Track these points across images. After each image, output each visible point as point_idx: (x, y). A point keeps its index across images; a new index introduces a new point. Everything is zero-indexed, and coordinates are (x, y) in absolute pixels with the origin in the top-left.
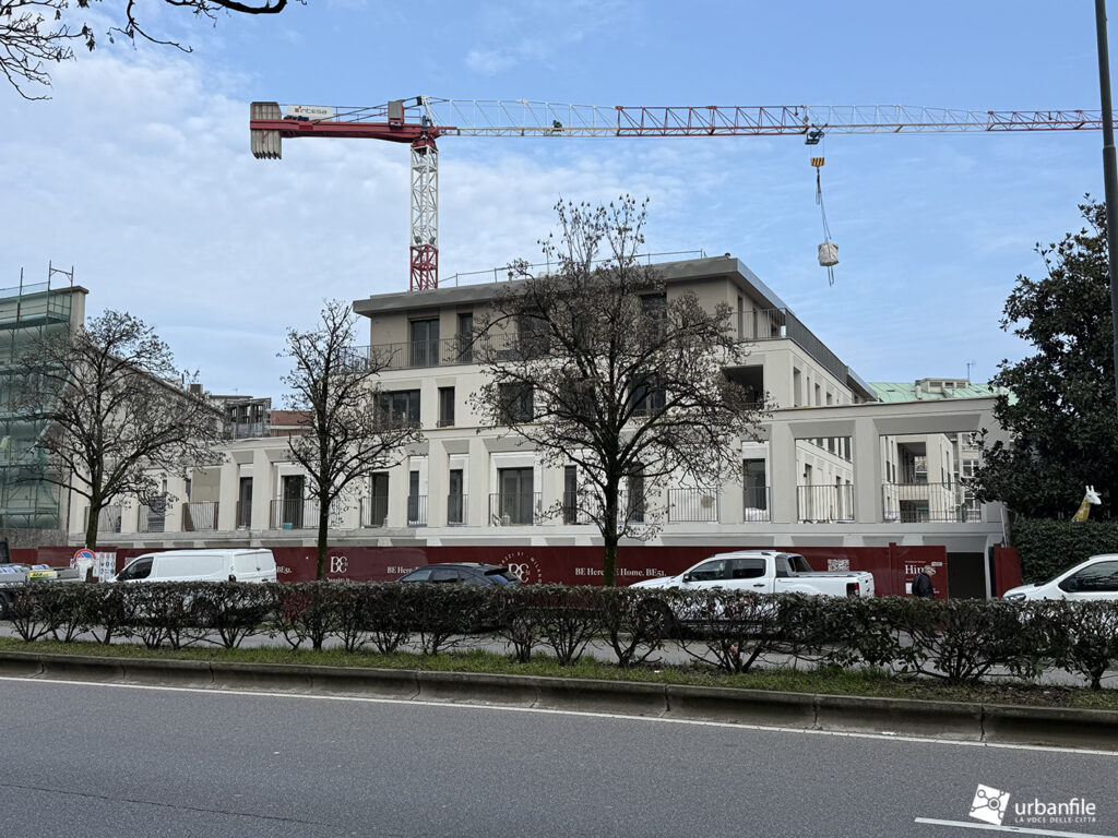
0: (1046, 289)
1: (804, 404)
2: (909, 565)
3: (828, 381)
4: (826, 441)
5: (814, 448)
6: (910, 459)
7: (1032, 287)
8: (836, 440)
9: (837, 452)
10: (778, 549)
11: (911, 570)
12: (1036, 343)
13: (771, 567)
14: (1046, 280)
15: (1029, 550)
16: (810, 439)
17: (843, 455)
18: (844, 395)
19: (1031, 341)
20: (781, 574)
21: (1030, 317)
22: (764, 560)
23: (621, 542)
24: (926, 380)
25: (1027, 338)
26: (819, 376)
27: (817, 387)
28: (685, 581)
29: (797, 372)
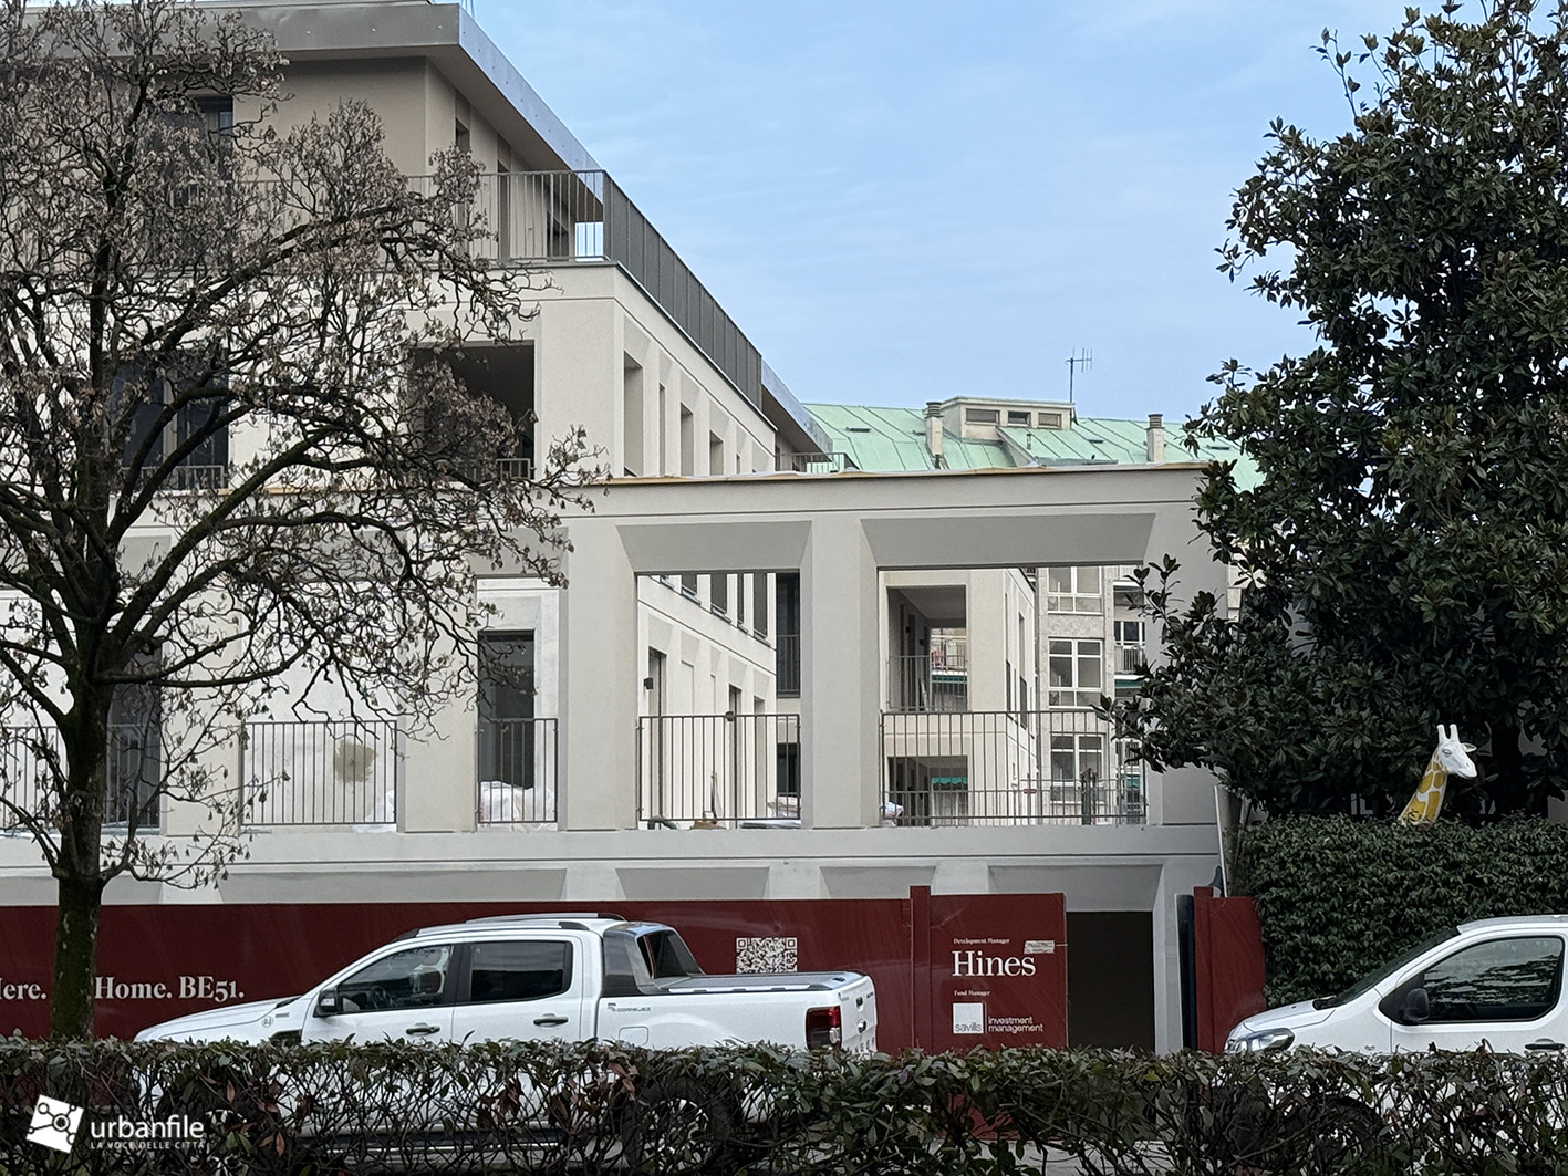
0: (1345, 165)
1: (651, 471)
2: (963, 949)
3: (715, 399)
4: (704, 582)
5: (677, 604)
6: (919, 636)
7: (1308, 155)
8: (732, 579)
9: (732, 613)
10: (604, 909)
11: (967, 964)
12: (1313, 317)
13: (588, 967)
14: (1348, 140)
15: (1288, 906)
16: (664, 575)
17: (749, 624)
18: (753, 446)
19: (1301, 313)
20: (617, 986)
21: (1298, 242)
22: (568, 946)
23: (112, 895)
24: (957, 402)
25: (1286, 300)
26: (691, 385)
27: (686, 415)
28: (323, 1012)
29: (632, 369)
